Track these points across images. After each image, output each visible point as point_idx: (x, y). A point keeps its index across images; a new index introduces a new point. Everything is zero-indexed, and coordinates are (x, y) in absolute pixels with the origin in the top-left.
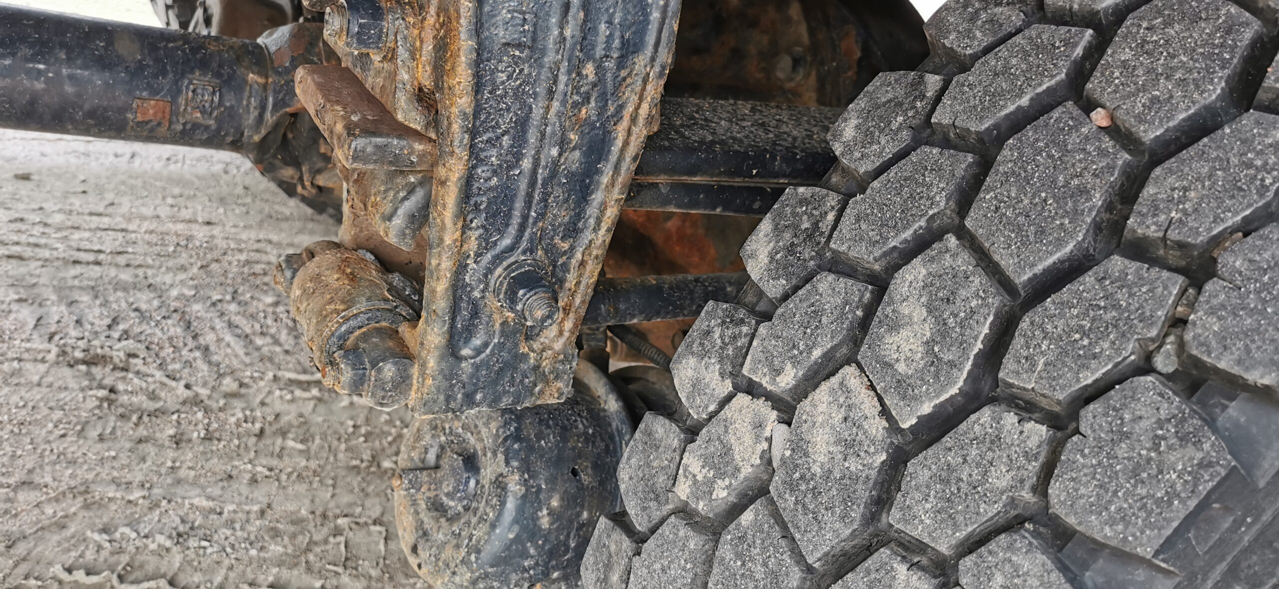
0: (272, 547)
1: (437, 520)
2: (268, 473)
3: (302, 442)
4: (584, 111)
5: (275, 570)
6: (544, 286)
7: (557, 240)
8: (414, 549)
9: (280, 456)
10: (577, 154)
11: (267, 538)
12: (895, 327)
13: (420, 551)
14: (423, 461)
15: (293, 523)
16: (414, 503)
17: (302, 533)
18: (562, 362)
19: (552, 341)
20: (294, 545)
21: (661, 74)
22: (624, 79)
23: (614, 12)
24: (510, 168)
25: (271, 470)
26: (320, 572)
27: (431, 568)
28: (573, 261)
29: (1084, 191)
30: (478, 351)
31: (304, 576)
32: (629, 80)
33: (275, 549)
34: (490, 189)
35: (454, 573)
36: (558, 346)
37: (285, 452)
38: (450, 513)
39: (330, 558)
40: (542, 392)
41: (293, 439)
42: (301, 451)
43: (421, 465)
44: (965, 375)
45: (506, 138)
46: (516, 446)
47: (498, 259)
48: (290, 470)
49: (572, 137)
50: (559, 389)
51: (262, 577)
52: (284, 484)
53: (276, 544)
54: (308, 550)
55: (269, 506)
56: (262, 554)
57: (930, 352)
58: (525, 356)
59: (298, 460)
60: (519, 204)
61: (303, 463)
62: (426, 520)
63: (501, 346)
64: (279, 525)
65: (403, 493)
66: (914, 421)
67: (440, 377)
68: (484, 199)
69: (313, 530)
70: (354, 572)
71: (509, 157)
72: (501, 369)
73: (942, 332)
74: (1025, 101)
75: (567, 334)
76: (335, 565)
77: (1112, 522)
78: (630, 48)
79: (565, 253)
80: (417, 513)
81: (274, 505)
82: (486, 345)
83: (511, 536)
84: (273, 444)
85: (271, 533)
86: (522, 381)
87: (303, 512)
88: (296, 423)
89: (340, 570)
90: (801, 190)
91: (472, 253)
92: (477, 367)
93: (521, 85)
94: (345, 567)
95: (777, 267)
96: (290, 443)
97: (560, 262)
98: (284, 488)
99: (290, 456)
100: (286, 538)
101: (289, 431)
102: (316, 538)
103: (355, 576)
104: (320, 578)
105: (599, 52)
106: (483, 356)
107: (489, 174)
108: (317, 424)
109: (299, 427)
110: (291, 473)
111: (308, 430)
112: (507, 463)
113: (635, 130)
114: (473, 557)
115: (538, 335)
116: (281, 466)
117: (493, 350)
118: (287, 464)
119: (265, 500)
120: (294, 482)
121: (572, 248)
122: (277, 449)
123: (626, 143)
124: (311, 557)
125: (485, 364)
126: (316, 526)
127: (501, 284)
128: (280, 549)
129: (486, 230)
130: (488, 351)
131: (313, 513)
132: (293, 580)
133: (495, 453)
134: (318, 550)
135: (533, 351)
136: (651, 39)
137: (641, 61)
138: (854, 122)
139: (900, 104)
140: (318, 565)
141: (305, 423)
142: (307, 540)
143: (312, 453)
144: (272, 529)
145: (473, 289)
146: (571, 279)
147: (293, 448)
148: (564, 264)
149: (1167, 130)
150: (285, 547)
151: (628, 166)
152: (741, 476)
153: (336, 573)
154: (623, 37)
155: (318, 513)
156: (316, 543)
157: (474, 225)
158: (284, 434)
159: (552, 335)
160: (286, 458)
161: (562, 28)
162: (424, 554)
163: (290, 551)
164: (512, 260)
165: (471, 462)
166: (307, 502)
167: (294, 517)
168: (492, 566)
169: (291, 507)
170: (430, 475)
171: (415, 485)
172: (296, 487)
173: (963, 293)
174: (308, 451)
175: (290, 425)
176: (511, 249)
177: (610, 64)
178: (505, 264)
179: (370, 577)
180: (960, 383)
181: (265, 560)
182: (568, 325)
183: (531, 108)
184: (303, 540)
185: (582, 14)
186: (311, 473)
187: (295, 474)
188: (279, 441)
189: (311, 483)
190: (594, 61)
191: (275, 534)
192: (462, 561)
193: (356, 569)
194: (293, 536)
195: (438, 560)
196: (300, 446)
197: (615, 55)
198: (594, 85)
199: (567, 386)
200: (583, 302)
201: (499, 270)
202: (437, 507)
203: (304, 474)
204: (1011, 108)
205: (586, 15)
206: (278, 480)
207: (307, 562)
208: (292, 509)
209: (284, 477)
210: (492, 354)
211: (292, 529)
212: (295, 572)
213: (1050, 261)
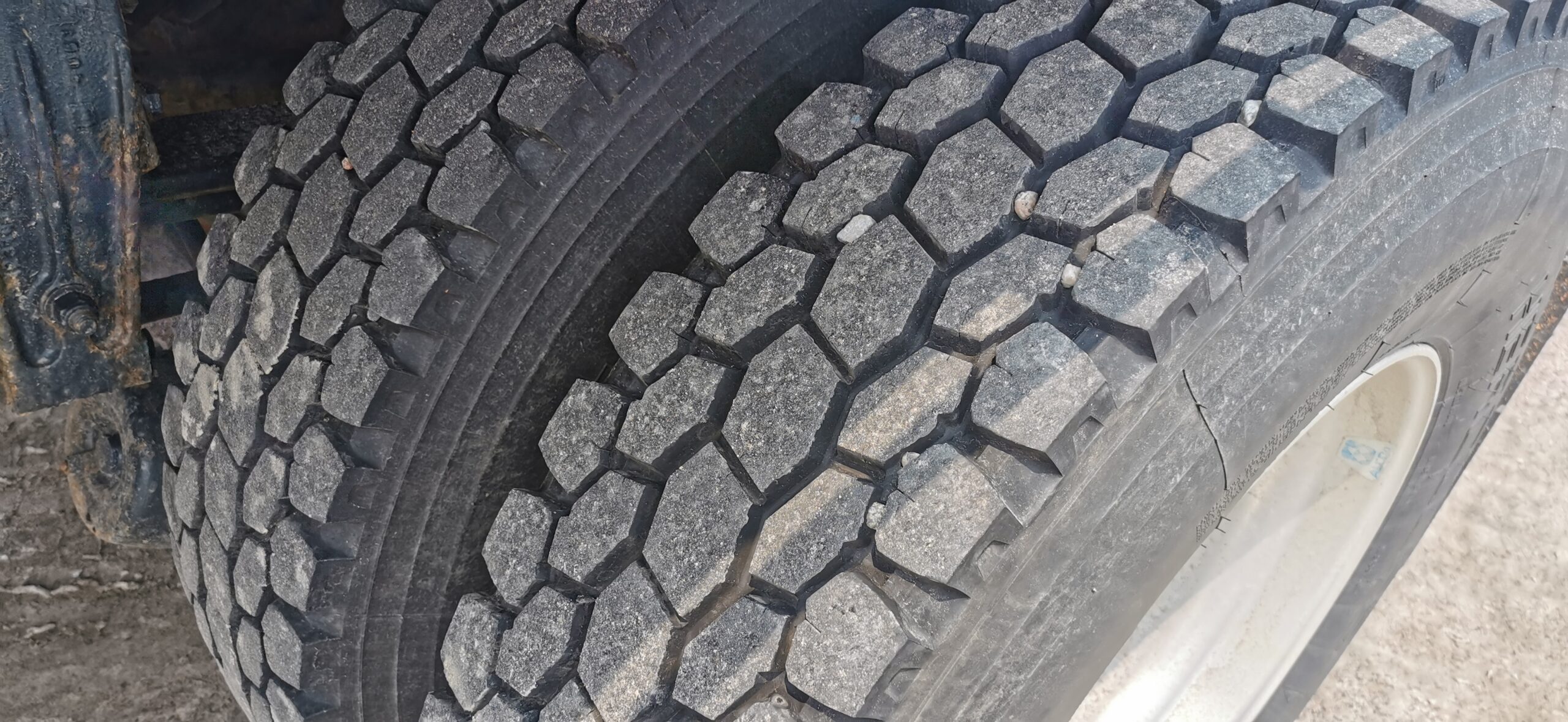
0: (24, 549)
1: (101, 490)
2: (9, 483)
3: (42, 446)
4: (76, 169)
5: (30, 570)
6: (80, 304)
7: (93, 264)
8: (88, 518)
9: (21, 464)
10: (84, 200)
11: (17, 542)
12: (258, 312)
13: (92, 518)
14: (84, 445)
15: (42, 524)
16: (83, 481)
17: (54, 532)
18: (134, 352)
19: (120, 338)
20: (46, 544)
21: (132, 131)
22: (104, 139)
23: (74, 96)
24: (25, 222)
25: (12, 478)
26: (77, 563)
27: (101, 529)
28: (115, 276)
29: (334, 215)
30: (53, 358)
31: (60, 570)
32: (108, 139)
33: (28, 550)
34: (14, 240)
35: (117, 529)
36: (125, 342)
37: (26, 459)
38: (112, 483)
39: (87, 549)
40: (125, 378)
41: (33, 446)
42: (42, 455)
43: (81, 449)
44: (288, 337)
45: (12, 202)
46: (140, 421)
47: (42, 289)
48: (33, 475)
49: (73, 189)
50: (141, 374)
51: (17, 578)
52: (28, 490)
53: (28, 546)
54: (62, 545)
55: (15, 513)
56: (13, 558)
57: (273, 325)
58: (97, 355)
59: (40, 464)
60: (44, 246)
61: (47, 466)
62: (93, 492)
63: (71, 352)
64: (28, 529)
65: (72, 475)
66: (271, 369)
67: (23, 384)
68: (11, 248)
69: (65, 527)
70: (112, 557)
71: (21, 215)
72: (78, 368)
73: (278, 312)
74: (316, 152)
75: (130, 331)
76: (91, 554)
77: (344, 411)
78: (97, 119)
79: (105, 271)
80: (86, 489)
81: (20, 511)
82: (57, 353)
83: (152, 491)
84: (12, 454)
85: (21, 537)
86: (102, 374)
87: (52, 512)
88: (33, 429)
89: (98, 557)
90: (223, 216)
91: (18, 289)
92: (55, 371)
93: (10, 163)
94: (102, 554)
95: (212, 273)
96: (30, 450)
97: (103, 279)
98: (29, 493)
99: (31, 462)
100: (37, 540)
101: (26, 438)
102: (69, 533)
103: (114, 560)
104: (78, 568)
105: (71, 124)
106: (57, 361)
107: (8, 231)
108: (57, 425)
109: (37, 432)
110: (35, 478)
111: (48, 434)
112: (135, 435)
113: (127, 175)
114: (126, 514)
115: (107, 336)
116: (23, 473)
117: (64, 356)
118: (29, 470)
119: (10, 509)
120: (39, 486)
121: (110, 267)
122: (17, 458)
123: (124, 184)
124: (66, 552)
125: (62, 366)
126: (67, 523)
127: (48, 307)
128: (32, 550)
129: (24, 270)
130: (61, 357)
131: (63, 511)
132: (50, 575)
133: (126, 429)
134: (73, 544)
135: (104, 349)
136: (115, 107)
137: (112, 124)
138: (244, 166)
139: (266, 152)
140: (74, 557)
141: (44, 427)
142: (60, 537)
143: (56, 454)
144: (21, 533)
145: (30, 314)
146: (119, 289)
147: (34, 454)
148: (108, 280)
149: (372, 172)
150: (37, 547)
151: (131, 203)
152: (206, 419)
153: (94, 561)
154: (89, 111)
155: (68, 511)
156: (69, 538)
157: (10, 268)
158: (22, 442)
159: (119, 333)
160: (28, 466)
161: (29, 119)
162: (95, 520)
163: (42, 550)
164: (52, 288)
165: (115, 440)
166: (56, 502)
167: (43, 519)
168: (144, 517)
169: (39, 510)
170: (89, 456)
171: (79, 466)
172: (42, 490)
173: (286, 285)
174: (50, 453)
175: (27, 431)
176: (49, 280)
177: (86, 132)
178: (47, 292)
179: (130, 558)
180: (287, 342)
181: (17, 562)
182: (129, 324)
183: (26, 178)
184: (55, 538)
185: (41, 105)
186: (56, 475)
187: (40, 479)
188: (18, 450)
189: (57, 484)
190: (69, 133)
191: (25, 537)
192: (121, 519)
193: (115, 554)
194: (45, 536)
195: (105, 521)
196: (40, 451)
197: (87, 125)
198: (76, 150)
199: (147, 369)
200: (133, 306)
201: (44, 298)
202: (101, 481)
203: (49, 477)
204: (310, 157)
205: (45, 104)
206: (21, 487)
207: (62, 557)
208: (39, 511)
209: (27, 483)
210: (65, 358)
211: (42, 529)
212: (51, 568)
213: (320, 261)
